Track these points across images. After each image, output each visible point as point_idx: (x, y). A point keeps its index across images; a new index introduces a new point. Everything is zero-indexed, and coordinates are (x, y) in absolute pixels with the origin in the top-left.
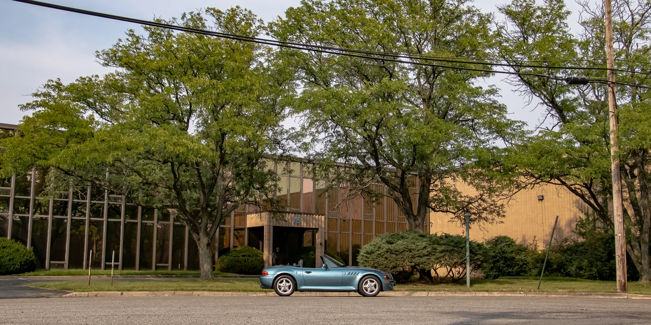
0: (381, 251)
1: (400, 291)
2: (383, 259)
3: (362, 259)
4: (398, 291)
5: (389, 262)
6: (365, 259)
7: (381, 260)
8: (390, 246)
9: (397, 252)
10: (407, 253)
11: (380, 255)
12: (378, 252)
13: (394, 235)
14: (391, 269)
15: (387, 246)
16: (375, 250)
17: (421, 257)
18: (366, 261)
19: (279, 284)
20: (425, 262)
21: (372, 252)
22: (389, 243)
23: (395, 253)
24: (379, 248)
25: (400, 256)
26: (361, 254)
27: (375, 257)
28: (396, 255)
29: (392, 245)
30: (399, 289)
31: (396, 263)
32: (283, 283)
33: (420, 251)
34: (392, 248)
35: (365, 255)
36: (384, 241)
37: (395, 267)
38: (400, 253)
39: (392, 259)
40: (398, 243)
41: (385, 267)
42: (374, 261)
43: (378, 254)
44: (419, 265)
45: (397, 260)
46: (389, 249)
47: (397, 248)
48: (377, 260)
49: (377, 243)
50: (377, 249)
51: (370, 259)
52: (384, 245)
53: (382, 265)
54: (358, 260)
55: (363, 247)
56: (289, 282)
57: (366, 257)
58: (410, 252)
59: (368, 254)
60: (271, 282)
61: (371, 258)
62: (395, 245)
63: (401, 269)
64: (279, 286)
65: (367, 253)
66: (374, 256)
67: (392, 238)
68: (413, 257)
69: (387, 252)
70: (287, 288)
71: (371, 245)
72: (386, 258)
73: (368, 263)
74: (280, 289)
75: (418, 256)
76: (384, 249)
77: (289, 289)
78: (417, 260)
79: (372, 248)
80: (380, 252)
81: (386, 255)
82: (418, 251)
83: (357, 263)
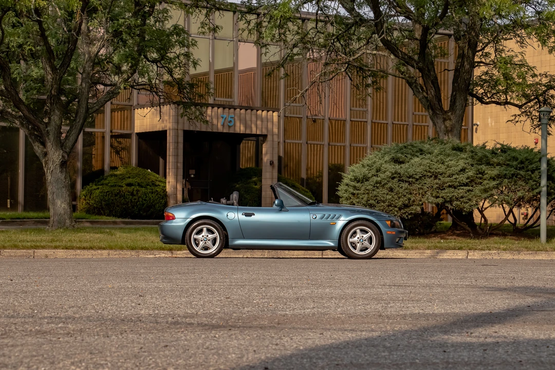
0: (382, 176)
1: (417, 248)
2: (386, 191)
3: (346, 191)
4: (412, 248)
5: (396, 196)
6: (351, 190)
7: (381, 192)
8: (398, 167)
9: (410, 179)
10: (429, 180)
11: (380, 183)
12: (375, 179)
13: (405, 147)
14: (400, 209)
15: (391, 168)
16: (370, 175)
17: (455, 188)
18: (353, 194)
19: (196, 237)
20: (462, 197)
21: (366, 179)
22: (397, 161)
23: (407, 179)
24: (378, 170)
25: (416, 186)
26: (346, 181)
27: (370, 187)
28: (410, 183)
29: (402, 165)
30: (414, 245)
31: (409, 199)
32: (203, 234)
33: (454, 177)
34: (402, 172)
35: (352, 183)
36: (387, 158)
37: (406, 206)
38: (417, 180)
39: (401, 190)
40: (412, 161)
41: (388, 206)
42: (368, 193)
43: (377, 183)
44: (451, 202)
45: (411, 194)
46: (396, 173)
47: (411, 171)
48: (375, 192)
49: (374, 163)
50: (373, 172)
51: (362, 191)
52: (387, 166)
53: (384, 202)
54: (339, 193)
55: (349, 168)
56: (213, 233)
57: (355, 187)
58: (436, 177)
59: (358, 182)
60: (181, 232)
61: (363, 188)
62: (407, 165)
63: (419, 209)
64: (195, 240)
65: (355, 179)
66: (368, 185)
67: (402, 154)
68: (441, 188)
69: (393, 178)
70: (209, 243)
71: (363, 166)
72: (391, 190)
73: (358, 198)
74: (197, 245)
75: (450, 186)
76: (388, 173)
77: (214, 244)
78: (447, 193)
79: (365, 170)
80: (379, 179)
81: (390, 185)
82: (449, 176)
83: (339, 197)
